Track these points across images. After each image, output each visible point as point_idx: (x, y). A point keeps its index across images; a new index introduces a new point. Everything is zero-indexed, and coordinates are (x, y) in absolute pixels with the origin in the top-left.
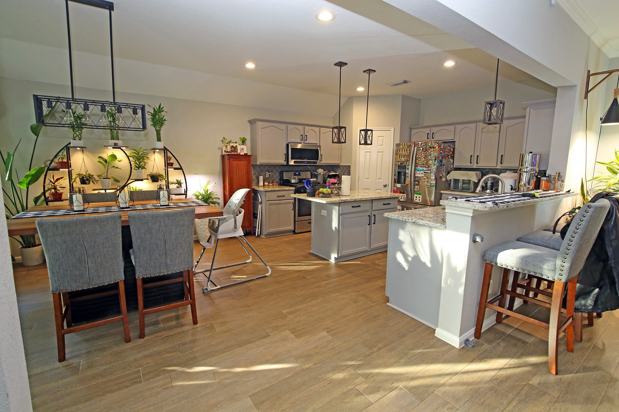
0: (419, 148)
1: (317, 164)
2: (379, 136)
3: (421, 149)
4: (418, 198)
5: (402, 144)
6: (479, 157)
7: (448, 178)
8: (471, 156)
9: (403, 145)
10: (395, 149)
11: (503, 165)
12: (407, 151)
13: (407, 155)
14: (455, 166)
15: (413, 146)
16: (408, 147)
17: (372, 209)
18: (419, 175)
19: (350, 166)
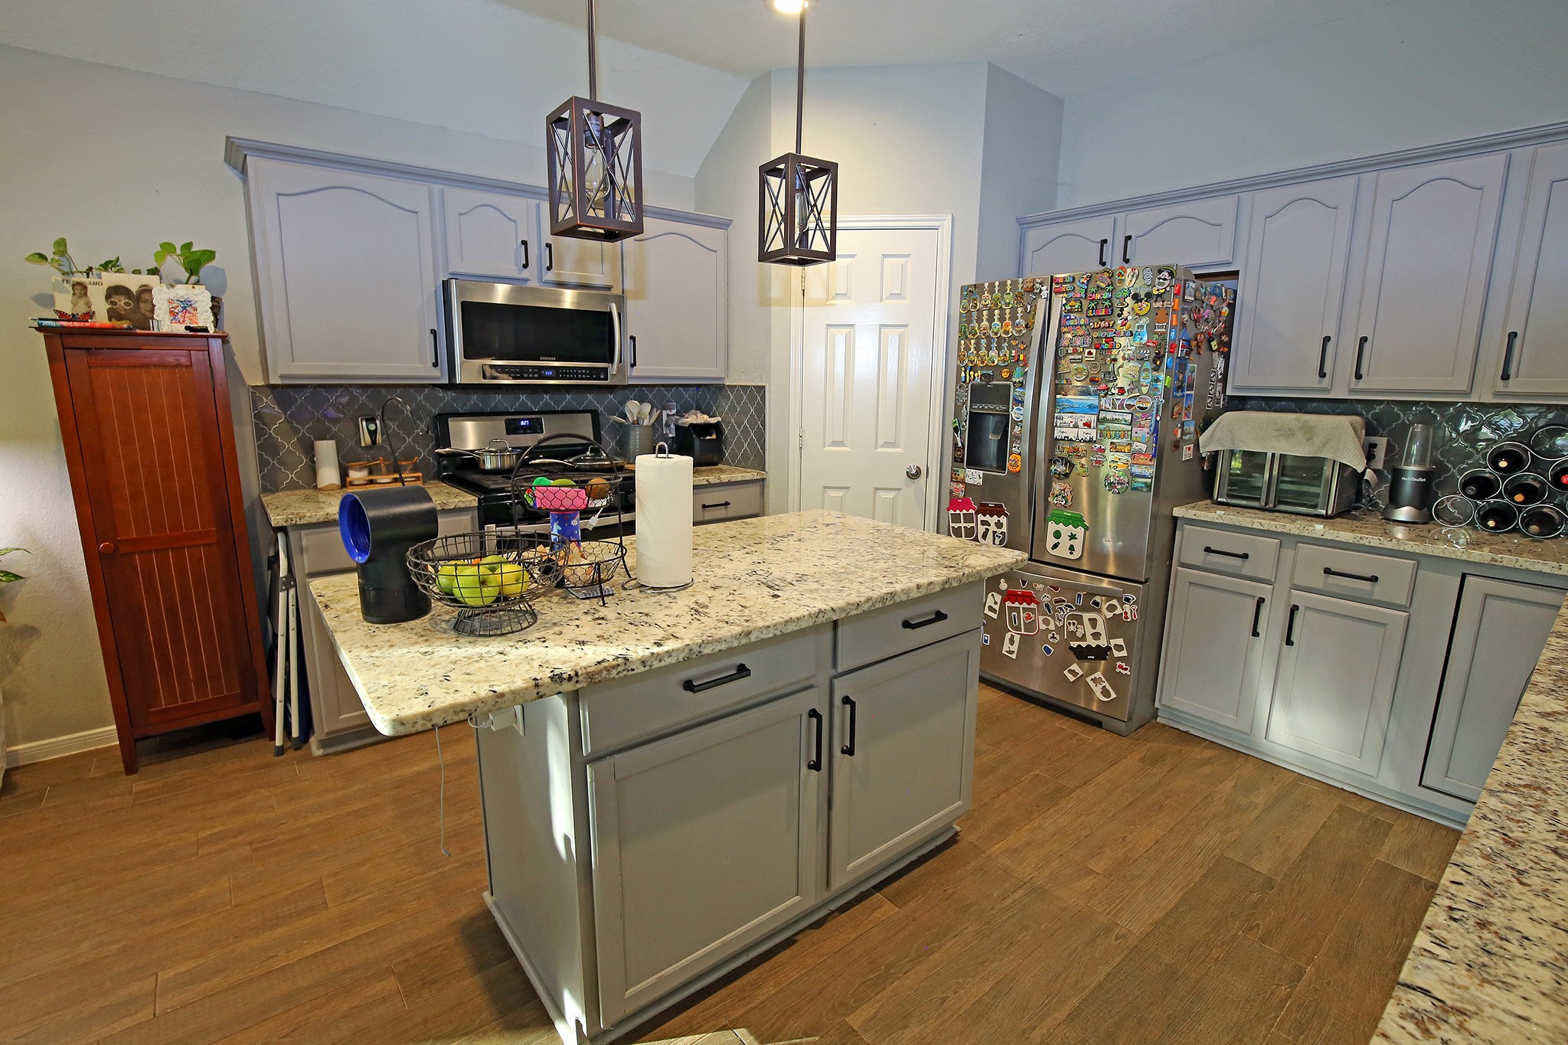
0: (1072, 303)
1: (606, 379)
2: (885, 256)
3: (1085, 308)
4: (1065, 542)
5: (992, 285)
6: (1367, 346)
7: (1204, 447)
8: (1327, 339)
9: (997, 289)
10: (957, 310)
11: (1513, 385)
12: (1013, 318)
13: (1015, 338)
14: (1235, 388)
15: (1045, 293)
16: (1019, 297)
17: (835, 665)
18: (1071, 433)
19: (761, 389)
